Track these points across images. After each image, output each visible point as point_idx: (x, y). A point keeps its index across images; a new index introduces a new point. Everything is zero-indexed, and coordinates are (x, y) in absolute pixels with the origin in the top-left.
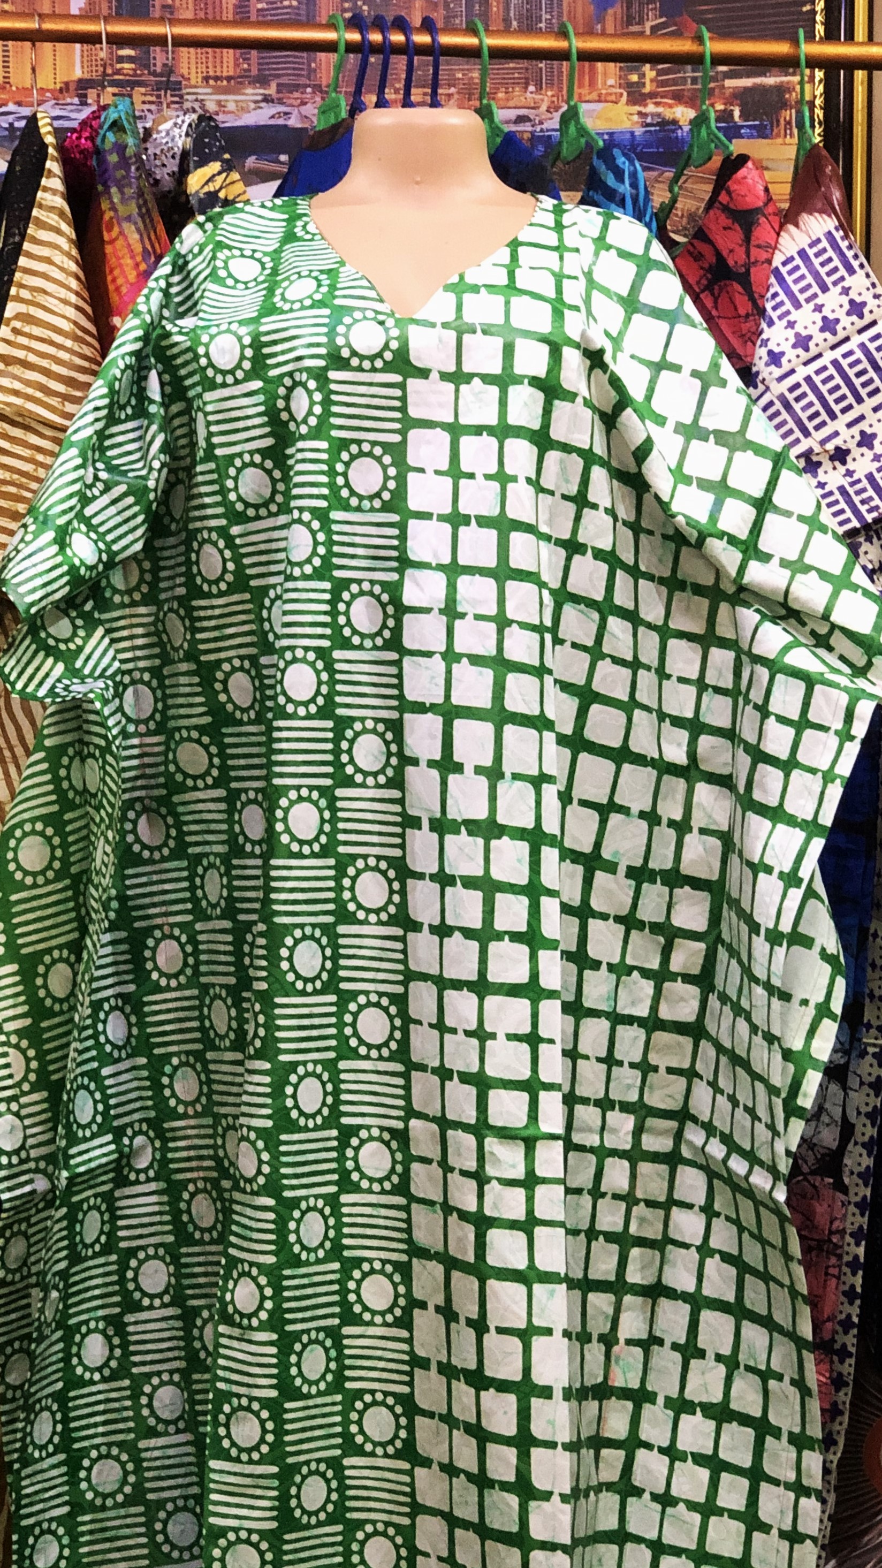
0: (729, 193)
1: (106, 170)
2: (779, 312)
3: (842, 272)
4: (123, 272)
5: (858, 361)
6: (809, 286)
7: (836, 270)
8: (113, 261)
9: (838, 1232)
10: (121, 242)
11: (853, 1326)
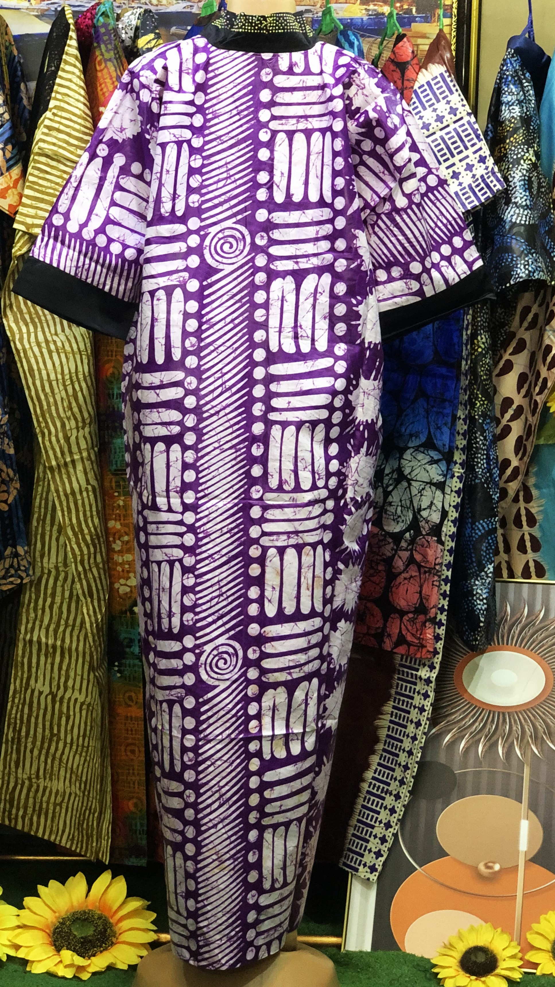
0: (395, 53)
1: (98, 36)
3: (447, 93)
4: (106, 86)
5: (453, 137)
6: (431, 99)
7: (444, 92)
8: (101, 80)
9: (438, 564)
10: (105, 71)
11: (445, 610)
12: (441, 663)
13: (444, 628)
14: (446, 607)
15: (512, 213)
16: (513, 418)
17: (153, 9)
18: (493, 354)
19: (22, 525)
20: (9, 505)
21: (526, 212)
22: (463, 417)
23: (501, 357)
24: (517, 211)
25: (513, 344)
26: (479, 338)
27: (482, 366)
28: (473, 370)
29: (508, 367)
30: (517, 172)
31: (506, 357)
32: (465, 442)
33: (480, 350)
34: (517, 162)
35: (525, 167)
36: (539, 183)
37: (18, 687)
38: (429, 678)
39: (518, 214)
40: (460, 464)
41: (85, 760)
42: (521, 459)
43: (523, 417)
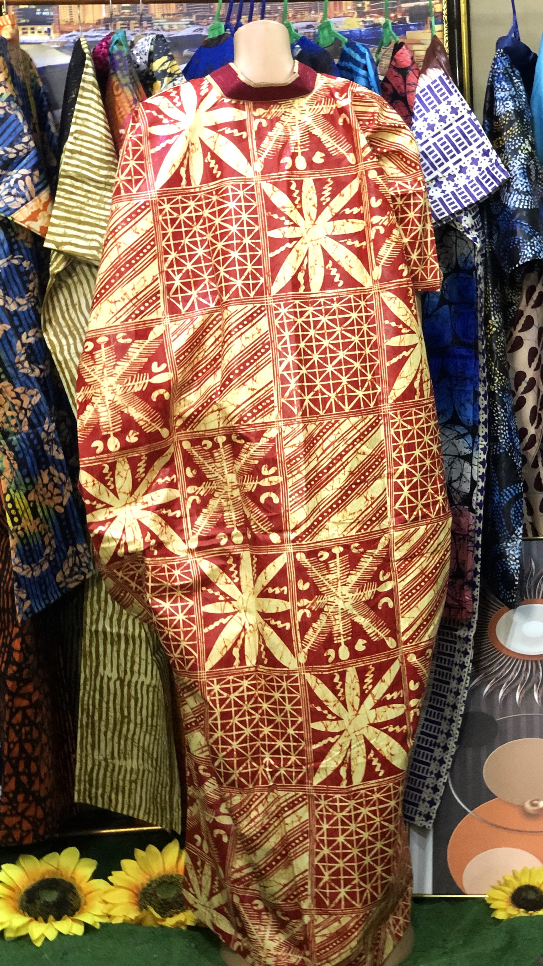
0: (395, 60)
1: (114, 63)
2: (420, 114)
3: (447, 94)
4: (125, 109)
5: (456, 135)
6: (432, 102)
7: (444, 93)
8: (120, 104)
9: (471, 531)
10: (123, 95)
11: (478, 573)
12: (478, 621)
13: (478, 589)
14: (479, 570)
15: (515, 199)
16: (527, 390)
17: (165, 34)
18: (506, 333)
19: (79, 525)
20: (65, 507)
21: (527, 198)
22: (482, 393)
23: (511, 334)
24: (520, 197)
25: (522, 321)
26: (493, 318)
27: (497, 344)
28: (489, 350)
29: (519, 343)
30: (516, 161)
31: (516, 334)
32: (486, 416)
33: (494, 329)
34: (515, 152)
35: (523, 156)
36: (537, 171)
37: (88, 676)
38: (467, 636)
39: (520, 200)
40: (483, 437)
41: (155, 739)
42: (537, 428)
43: (535, 388)
